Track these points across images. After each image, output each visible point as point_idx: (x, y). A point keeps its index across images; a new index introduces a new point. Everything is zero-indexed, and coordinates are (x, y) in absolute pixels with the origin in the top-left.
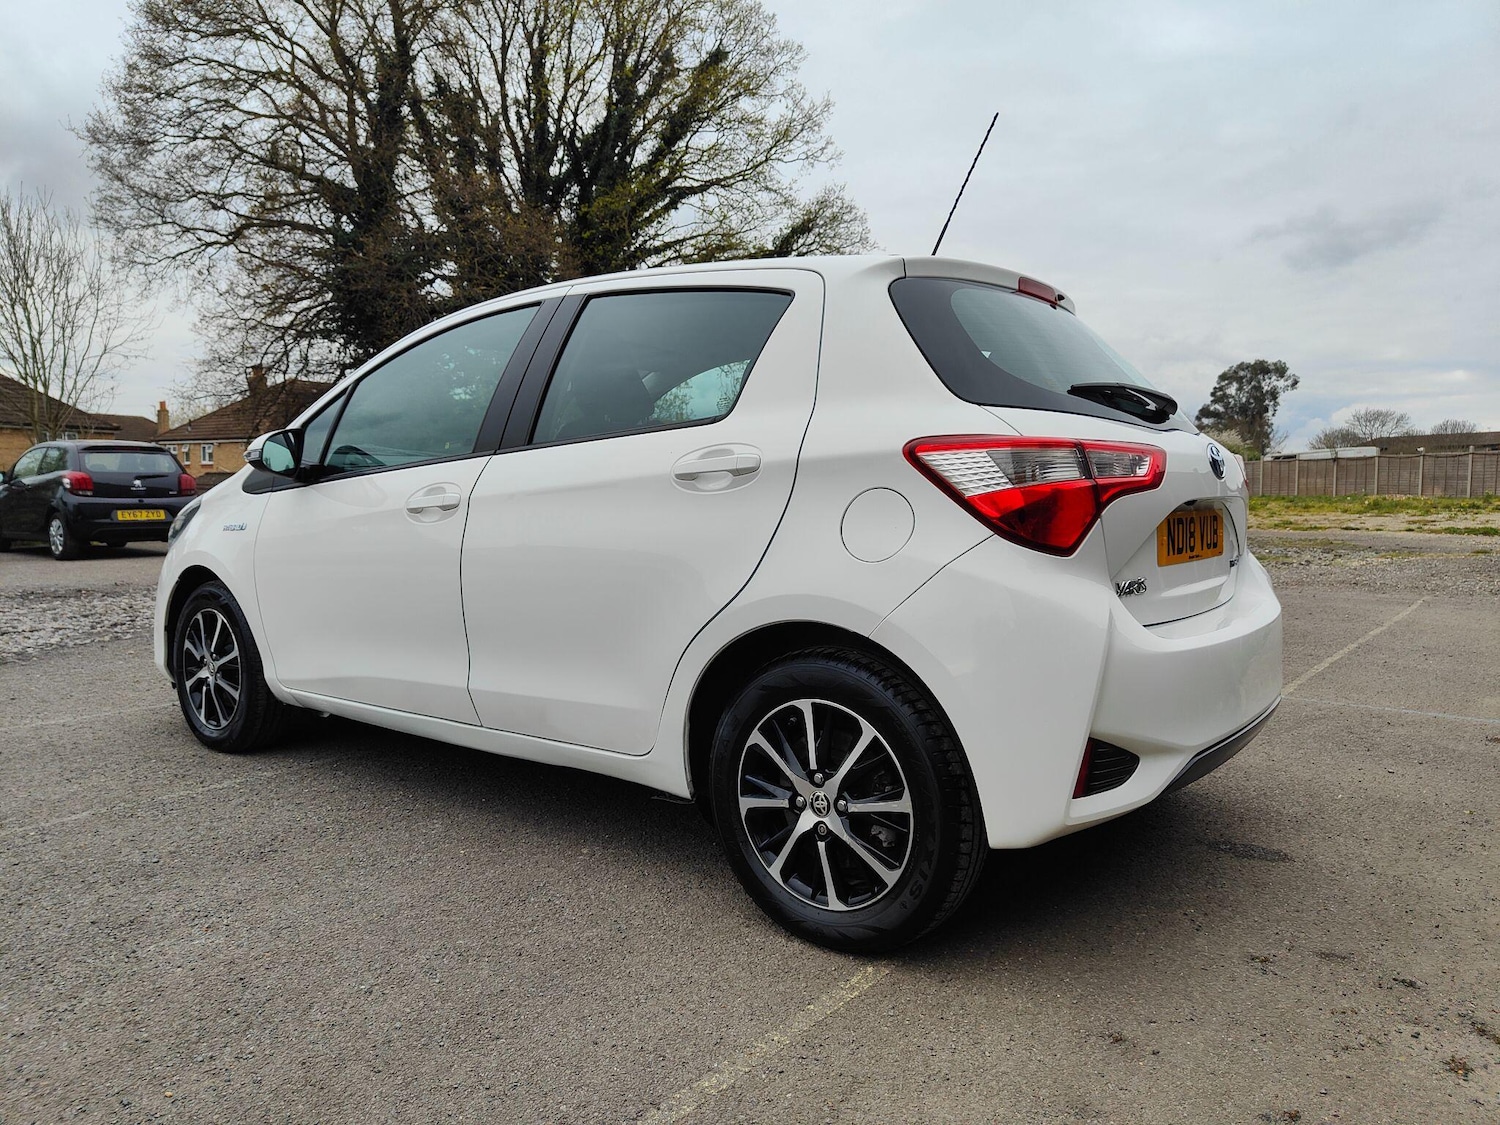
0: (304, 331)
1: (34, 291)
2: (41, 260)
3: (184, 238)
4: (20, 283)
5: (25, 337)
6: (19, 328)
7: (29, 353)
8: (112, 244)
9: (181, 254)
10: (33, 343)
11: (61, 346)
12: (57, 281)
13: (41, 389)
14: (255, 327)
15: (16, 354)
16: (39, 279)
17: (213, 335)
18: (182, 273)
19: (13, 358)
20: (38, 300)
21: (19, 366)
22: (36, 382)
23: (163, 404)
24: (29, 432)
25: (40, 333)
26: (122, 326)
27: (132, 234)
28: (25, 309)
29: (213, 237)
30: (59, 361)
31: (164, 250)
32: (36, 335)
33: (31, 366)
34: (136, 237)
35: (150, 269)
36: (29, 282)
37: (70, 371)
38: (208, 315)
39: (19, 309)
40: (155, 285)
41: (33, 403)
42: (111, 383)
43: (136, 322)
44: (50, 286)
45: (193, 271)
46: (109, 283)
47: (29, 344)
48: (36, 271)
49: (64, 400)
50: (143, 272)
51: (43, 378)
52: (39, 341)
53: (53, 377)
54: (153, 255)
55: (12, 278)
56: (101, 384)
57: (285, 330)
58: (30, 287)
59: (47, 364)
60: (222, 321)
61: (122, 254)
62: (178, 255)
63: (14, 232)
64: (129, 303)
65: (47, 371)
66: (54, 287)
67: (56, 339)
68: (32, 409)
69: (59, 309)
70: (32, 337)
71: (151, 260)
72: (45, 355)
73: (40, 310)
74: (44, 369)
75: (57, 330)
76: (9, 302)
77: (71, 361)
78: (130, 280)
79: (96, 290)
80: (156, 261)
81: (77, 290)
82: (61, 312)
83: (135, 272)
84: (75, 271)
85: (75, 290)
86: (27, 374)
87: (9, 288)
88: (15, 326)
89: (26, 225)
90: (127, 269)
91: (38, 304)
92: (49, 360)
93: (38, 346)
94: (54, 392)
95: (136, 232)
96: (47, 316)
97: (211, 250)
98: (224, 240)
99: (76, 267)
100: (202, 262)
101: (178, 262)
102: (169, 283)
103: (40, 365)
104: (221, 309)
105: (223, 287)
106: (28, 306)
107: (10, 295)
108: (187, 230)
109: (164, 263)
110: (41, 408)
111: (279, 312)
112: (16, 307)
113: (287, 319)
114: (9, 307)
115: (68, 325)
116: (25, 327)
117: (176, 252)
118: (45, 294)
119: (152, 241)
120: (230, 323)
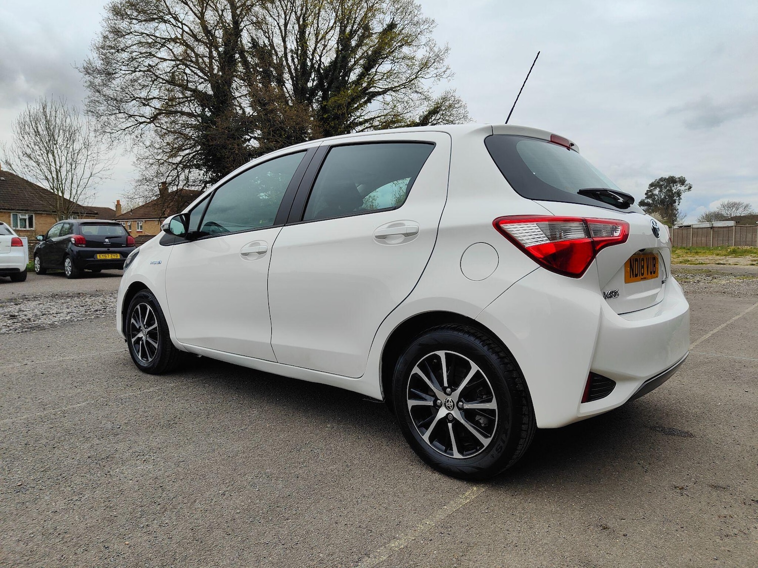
0: (187, 165)
1: (58, 147)
2: (61, 131)
3: (129, 120)
4: (51, 143)
5: (53, 169)
6: (50, 165)
7: (55, 176)
8: (94, 123)
9: (128, 128)
10: (57, 172)
11: (70, 173)
12: (68, 141)
13: (60, 194)
14: (163, 163)
15: (49, 177)
16: (60, 141)
17: (143, 167)
18: (128, 137)
19: (47, 179)
20: (59, 151)
21: (50, 183)
22: (58, 191)
23: (118, 201)
24: (55, 216)
25: (60, 167)
26: (99, 163)
27: (104, 118)
28: (53, 155)
29: (143, 119)
30: (69, 181)
31: (119, 126)
32: (58, 168)
33: (56, 183)
34: (106, 119)
35: (113, 135)
36: (55, 142)
37: (74, 186)
38: (140, 157)
39: (50, 155)
40: (115, 143)
41: (57, 201)
42: (94, 191)
43: (106, 162)
44: (65, 144)
45: (133, 136)
46: (93, 142)
47: (55, 172)
48: (58, 136)
49: (71, 200)
50: (109, 136)
51: (61, 188)
52: (60, 171)
53: (66, 188)
54: (114, 128)
55: (47, 140)
56: (89, 192)
57: (178, 164)
58: (55, 144)
59: (63, 182)
60: (147, 160)
61: (99, 128)
62: (126, 128)
63: (48, 118)
64: (102, 152)
65: (64, 185)
66: (67, 144)
67: (68, 170)
68: (56, 204)
69: (69, 155)
70: (56, 169)
71: (113, 131)
72: (63, 178)
73: (60, 156)
74: (62, 185)
75: (68, 165)
76: (45, 152)
77: (75, 181)
78: (103, 141)
79: (87, 146)
80: (116, 131)
81: (78, 146)
82: (70, 157)
83: (106, 137)
84: (77, 137)
85: (77, 146)
86: (54, 187)
87: (46, 145)
88: (48, 164)
89: (54, 115)
90: (102, 135)
91: (60, 153)
92: (65, 180)
93: (59, 173)
94: (67, 196)
95: (106, 117)
96: (64, 158)
97: (142, 126)
98: (148, 120)
99: (78, 134)
100: (138, 132)
101: (126, 132)
102: (122, 142)
103: (60, 183)
104: (147, 154)
105: (148, 144)
106: (55, 154)
107: (46, 148)
108: (131, 116)
109: (119, 132)
110: (60, 204)
111: (175, 156)
112: (49, 154)
113: (179, 159)
114: (46, 154)
115: (73, 163)
116: (53, 164)
117: (126, 127)
118: (63, 148)
119: (114, 122)
120: (151, 161)
